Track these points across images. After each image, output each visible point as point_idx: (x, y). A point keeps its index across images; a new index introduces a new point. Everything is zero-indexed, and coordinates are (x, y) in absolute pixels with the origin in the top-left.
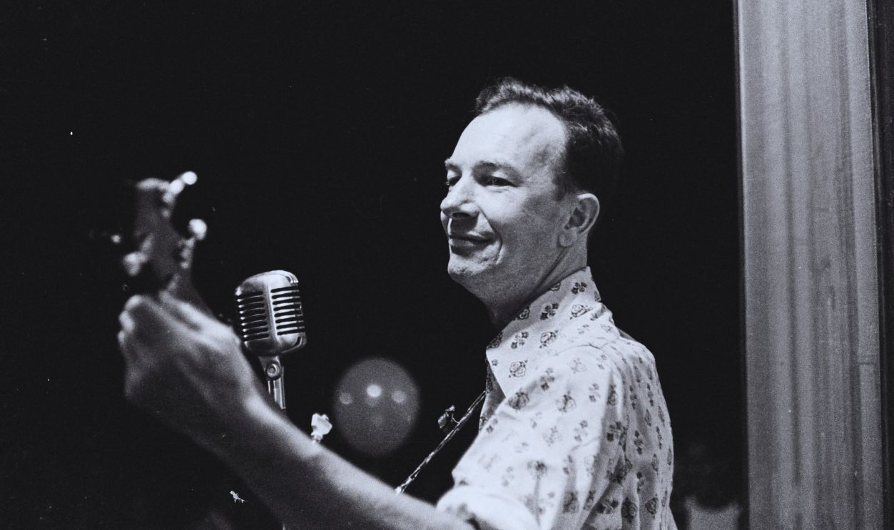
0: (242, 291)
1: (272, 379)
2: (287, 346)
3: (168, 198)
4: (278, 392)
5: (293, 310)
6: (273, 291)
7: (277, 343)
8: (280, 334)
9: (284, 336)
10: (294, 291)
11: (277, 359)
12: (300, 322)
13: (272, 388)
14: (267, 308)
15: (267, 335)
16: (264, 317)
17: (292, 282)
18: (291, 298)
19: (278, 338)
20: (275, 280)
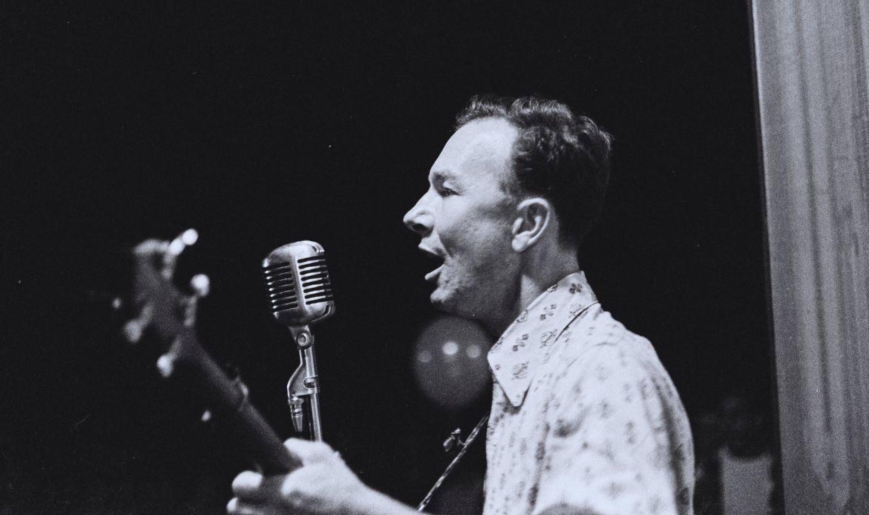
0: (269, 263)
1: (303, 348)
2: (317, 315)
3: (168, 260)
4: (310, 360)
5: (320, 279)
6: (300, 261)
7: (306, 312)
8: (308, 303)
9: (312, 305)
10: (321, 260)
11: (307, 328)
12: (328, 290)
13: (304, 356)
14: (295, 278)
15: (296, 305)
16: (292, 288)
17: (318, 251)
18: (318, 267)
19: (307, 307)
20: (301, 250)
